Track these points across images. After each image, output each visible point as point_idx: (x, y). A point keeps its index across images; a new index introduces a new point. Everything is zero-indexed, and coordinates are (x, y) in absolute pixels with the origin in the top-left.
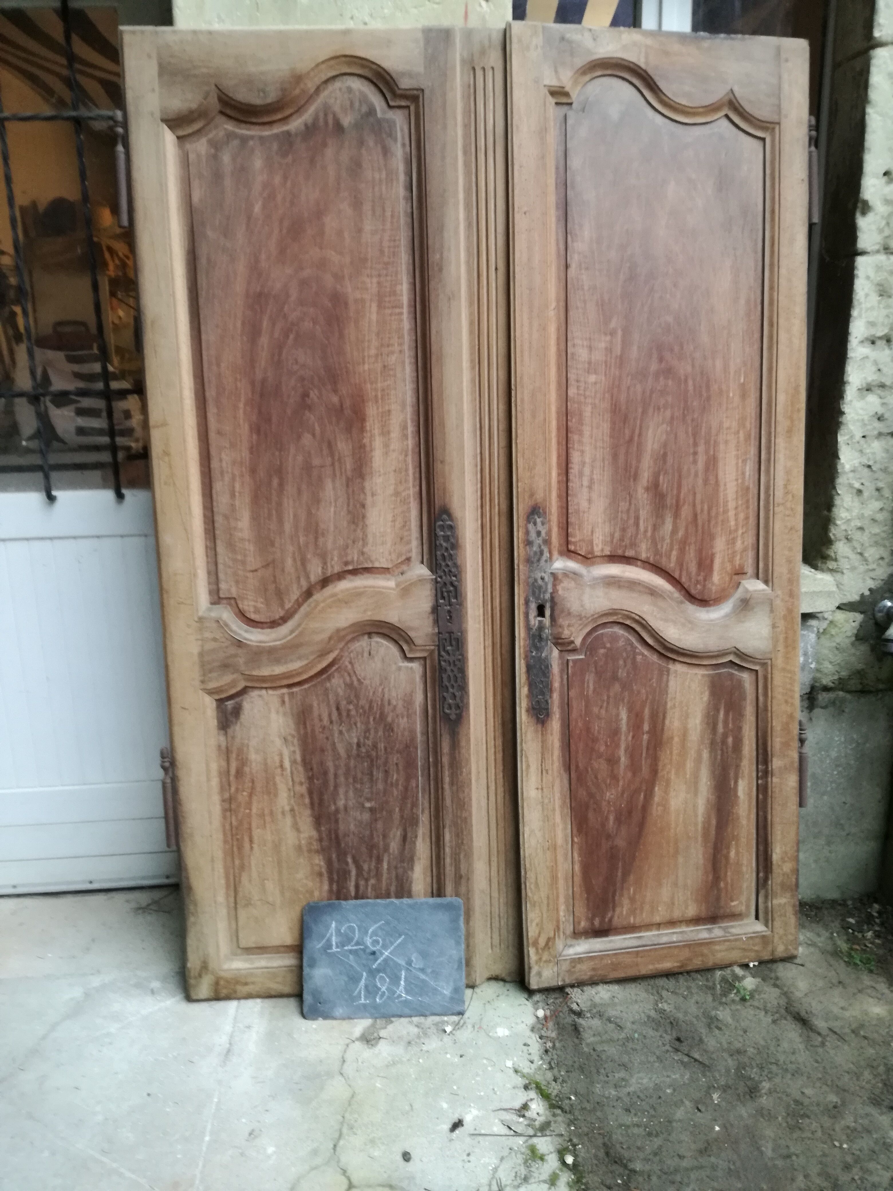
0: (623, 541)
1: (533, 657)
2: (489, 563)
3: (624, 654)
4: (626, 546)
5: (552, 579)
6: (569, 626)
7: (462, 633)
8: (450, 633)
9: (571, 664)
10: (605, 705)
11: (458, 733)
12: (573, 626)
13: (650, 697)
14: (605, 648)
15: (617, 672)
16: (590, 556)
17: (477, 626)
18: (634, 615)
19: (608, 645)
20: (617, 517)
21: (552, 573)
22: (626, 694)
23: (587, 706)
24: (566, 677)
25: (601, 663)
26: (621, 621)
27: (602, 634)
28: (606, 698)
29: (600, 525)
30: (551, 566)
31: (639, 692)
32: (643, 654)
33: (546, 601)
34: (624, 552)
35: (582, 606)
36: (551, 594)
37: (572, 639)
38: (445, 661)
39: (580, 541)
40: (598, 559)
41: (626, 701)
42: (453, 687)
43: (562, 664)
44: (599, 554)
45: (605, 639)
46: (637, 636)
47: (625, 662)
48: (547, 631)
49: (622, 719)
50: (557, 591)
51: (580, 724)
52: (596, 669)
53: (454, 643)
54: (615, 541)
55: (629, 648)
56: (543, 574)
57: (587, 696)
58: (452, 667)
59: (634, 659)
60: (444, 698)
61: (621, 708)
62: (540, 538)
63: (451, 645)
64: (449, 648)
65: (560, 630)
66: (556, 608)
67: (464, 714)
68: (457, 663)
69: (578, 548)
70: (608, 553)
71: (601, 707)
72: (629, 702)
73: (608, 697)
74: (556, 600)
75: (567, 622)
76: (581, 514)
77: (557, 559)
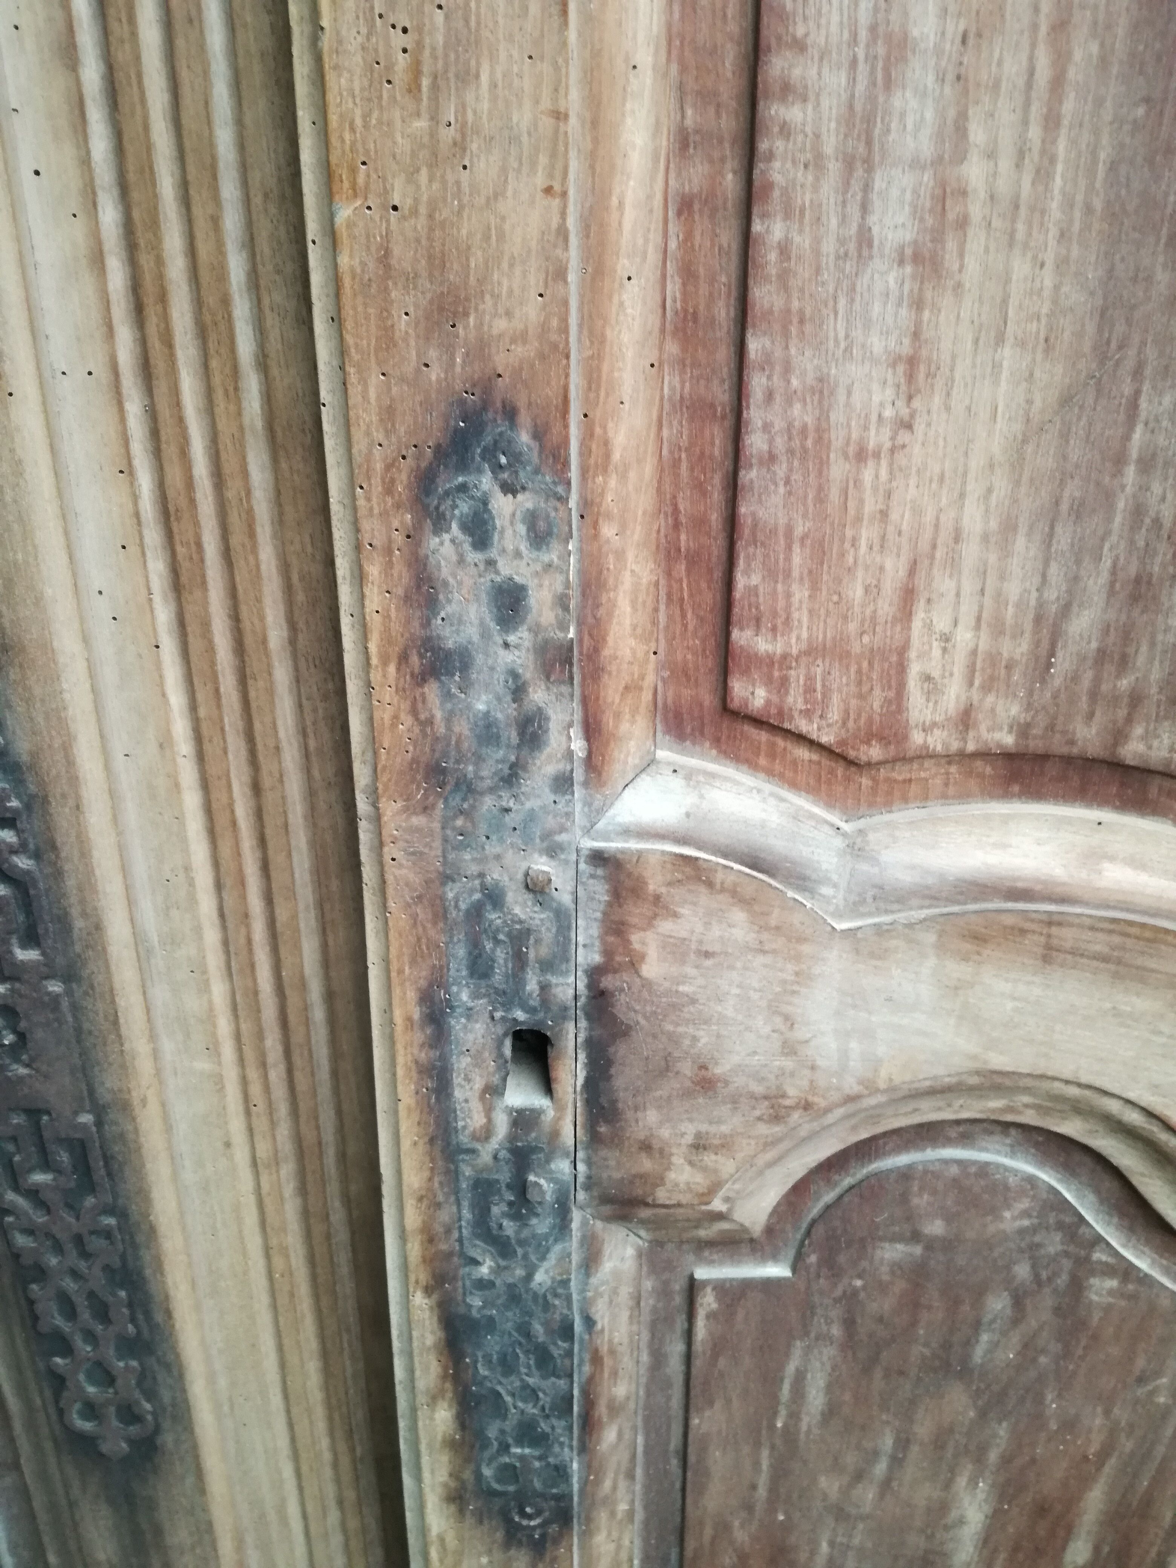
0: (1124, 663)
1: (483, 1285)
2: (236, 744)
3: (1022, 1271)
4: (1136, 699)
5: (600, 891)
6: (699, 1146)
7: (100, 1112)
8: (34, 1113)
9: (708, 1302)
10: (881, 1468)
11: (152, 1506)
12: (725, 1146)
13: (1127, 1445)
14: (916, 1237)
15: (969, 1343)
16: (875, 752)
17: (204, 1065)
18: (1114, 1107)
19: (936, 1228)
20: (1109, 497)
21: (598, 858)
22: (1003, 1431)
23: (779, 1473)
24: (678, 1348)
25: (885, 1305)
26: (1030, 1118)
27: (905, 1175)
28: (888, 1442)
29: (971, 551)
30: (595, 813)
31: (1070, 1425)
32: (1127, 1271)
33: (563, 1013)
34: (1119, 735)
35: (789, 1049)
36: (595, 974)
37: (718, 1205)
38: (30, 1232)
39: (812, 651)
40: (929, 771)
41: (993, 1456)
42: (90, 1336)
43: (664, 1292)
44: (937, 741)
45: (921, 1201)
46: (1109, 1184)
47: (1018, 1302)
48: (562, 1166)
49: (961, 1521)
50: (634, 964)
51: (741, 1535)
52: (849, 1323)
53: (64, 1157)
54: (1063, 664)
55: (1054, 1244)
56: (541, 865)
57: (790, 1435)
58: (73, 1258)
59: (1077, 1286)
60: (58, 1382)
61: (962, 1481)
62: (521, 636)
63: (46, 1165)
64: (39, 1178)
65: (646, 1164)
66: (620, 1050)
67: (167, 1439)
68: (96, 1244)
69: (795, 699)
70: (1008, 740)
71: (859, 1476)
72: (1006, 1460)
73: (903, 1443)
74: (622, 1006)
75: (690, 1130)
76: (838, 469)
77: (649, 764)
